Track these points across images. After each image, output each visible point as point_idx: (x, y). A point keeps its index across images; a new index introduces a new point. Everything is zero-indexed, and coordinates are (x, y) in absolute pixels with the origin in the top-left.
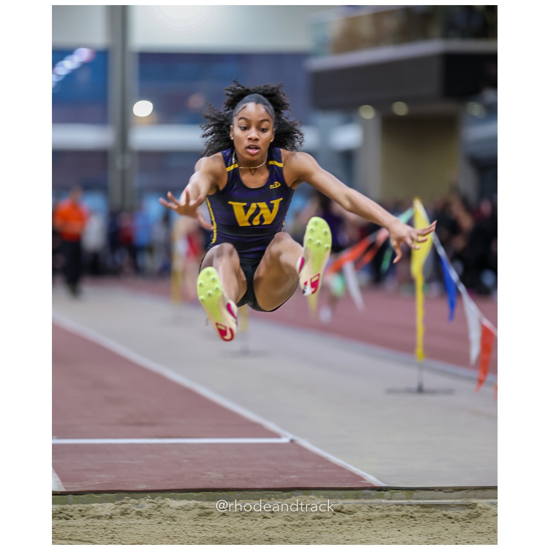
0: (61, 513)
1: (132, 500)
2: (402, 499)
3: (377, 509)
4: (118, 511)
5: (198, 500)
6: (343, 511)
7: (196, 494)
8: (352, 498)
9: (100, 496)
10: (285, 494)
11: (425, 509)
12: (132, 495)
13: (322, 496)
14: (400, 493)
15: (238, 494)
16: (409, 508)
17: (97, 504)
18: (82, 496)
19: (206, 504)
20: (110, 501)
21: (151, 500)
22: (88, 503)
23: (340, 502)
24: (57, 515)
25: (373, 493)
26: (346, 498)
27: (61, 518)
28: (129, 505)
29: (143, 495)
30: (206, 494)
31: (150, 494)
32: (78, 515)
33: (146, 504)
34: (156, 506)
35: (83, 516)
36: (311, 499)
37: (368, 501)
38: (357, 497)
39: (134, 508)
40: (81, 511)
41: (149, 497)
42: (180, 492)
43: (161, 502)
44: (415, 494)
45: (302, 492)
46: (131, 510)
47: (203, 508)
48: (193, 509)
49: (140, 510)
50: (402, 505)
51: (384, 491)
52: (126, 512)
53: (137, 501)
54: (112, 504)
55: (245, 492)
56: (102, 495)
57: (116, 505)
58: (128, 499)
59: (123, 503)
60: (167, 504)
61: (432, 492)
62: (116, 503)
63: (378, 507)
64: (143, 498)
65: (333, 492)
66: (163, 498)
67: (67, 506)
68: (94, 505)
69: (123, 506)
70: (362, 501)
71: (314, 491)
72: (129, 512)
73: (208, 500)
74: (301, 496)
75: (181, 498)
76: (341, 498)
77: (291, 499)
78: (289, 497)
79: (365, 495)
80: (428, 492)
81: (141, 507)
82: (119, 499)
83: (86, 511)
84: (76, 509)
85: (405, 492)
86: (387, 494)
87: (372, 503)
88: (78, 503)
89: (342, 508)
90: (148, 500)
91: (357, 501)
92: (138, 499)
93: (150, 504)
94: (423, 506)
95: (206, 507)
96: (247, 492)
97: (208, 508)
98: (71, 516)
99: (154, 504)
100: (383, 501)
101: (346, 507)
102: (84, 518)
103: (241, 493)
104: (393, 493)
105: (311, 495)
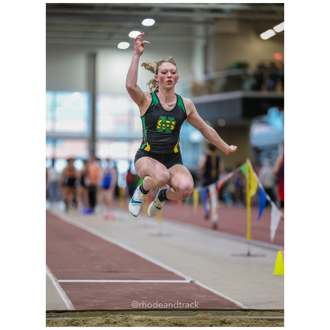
0: (73, 322)
1: (111, 315)
2: (257, 316)
3: (244, 321)
4: (104, 321)
5: (147, 316)
6: (226, 322)
7: (146, 312)
8: (230, 315)
9: (94, 313)
10: (194, 313)
11: (270, 322)
12: (111, 312)
13: (214, 314)
14: (256, 313)
15: (169, 312)
16: (261, 321)
17: (92, 317)
18: (84, 313)
19: (151, 318)
20: (100, 316)
21: (122, 315)
22: (87, 317)
23: (224, 318)
24: (71, 323)
25: (242, 312)
26: (227, 315)
27: (73, 325)
28: (110, 318)
29: (118, 312)
30: (151, 312)
31: (121, 312)
32: (82, 323)
33: (119, 317)
34: (124, 319)
35: (85, 324)
36: (208, 315)
37: (239, 317)
38: (233, 315)
39: (113, 320)
40: (84, 321)
41: (120, 313)
42: (137, 311)
43: (127, 316)
44: (264, 313)
45: (203, 312)
46: (111, 321)
47: (150, 320)
48: (145, 320)
49: (116, 321)
50: (258, 319)
51: (247, 311)
52: (108, 322)
53: (114, 316)
54: (100, 317)
55: (172, 311)
56: (95, 312)
57: (103, 318)
58: (110, 315)
59: (106, 317)
60: (130, 317)
61: (274, 312)
62: (103, 317)
63: (244, 320)
64: (117, 314)
65: (220, 311)
66: (128, 314)
67: (76, 318)
68: (91, 318)
69: (107, 318)
70: (236, 317)
71: (210, 311)
72: (110, 322)
73: (153, 316)
74: (203, 314)
75: (138, 314)
76: (224, 315)
77: (197, 315)
78: (196, 314)
79: (237, 313)
80: (272, 312)
81: (116, 319)
82: (104, 315)
83: (86, 321)
84: (81, 320)
85: (259, 312)
86: (249, 313)
87: (241, 318)
88: (82, 316)
89: (225, 320)
90: (120, 315)
91: (233, 317)
92: (115, 315)
93: (121, 317)
94: (269, 320)
95: (152, 319)
96: (174, 311)
97: (152, 320)
98: (78, 324)
99: (123, 318)
100: (247, 317)
101: (227, 320)
102: (85, 325)
103: (171, 312)
104: (252, 312)
105: (208, 313)
